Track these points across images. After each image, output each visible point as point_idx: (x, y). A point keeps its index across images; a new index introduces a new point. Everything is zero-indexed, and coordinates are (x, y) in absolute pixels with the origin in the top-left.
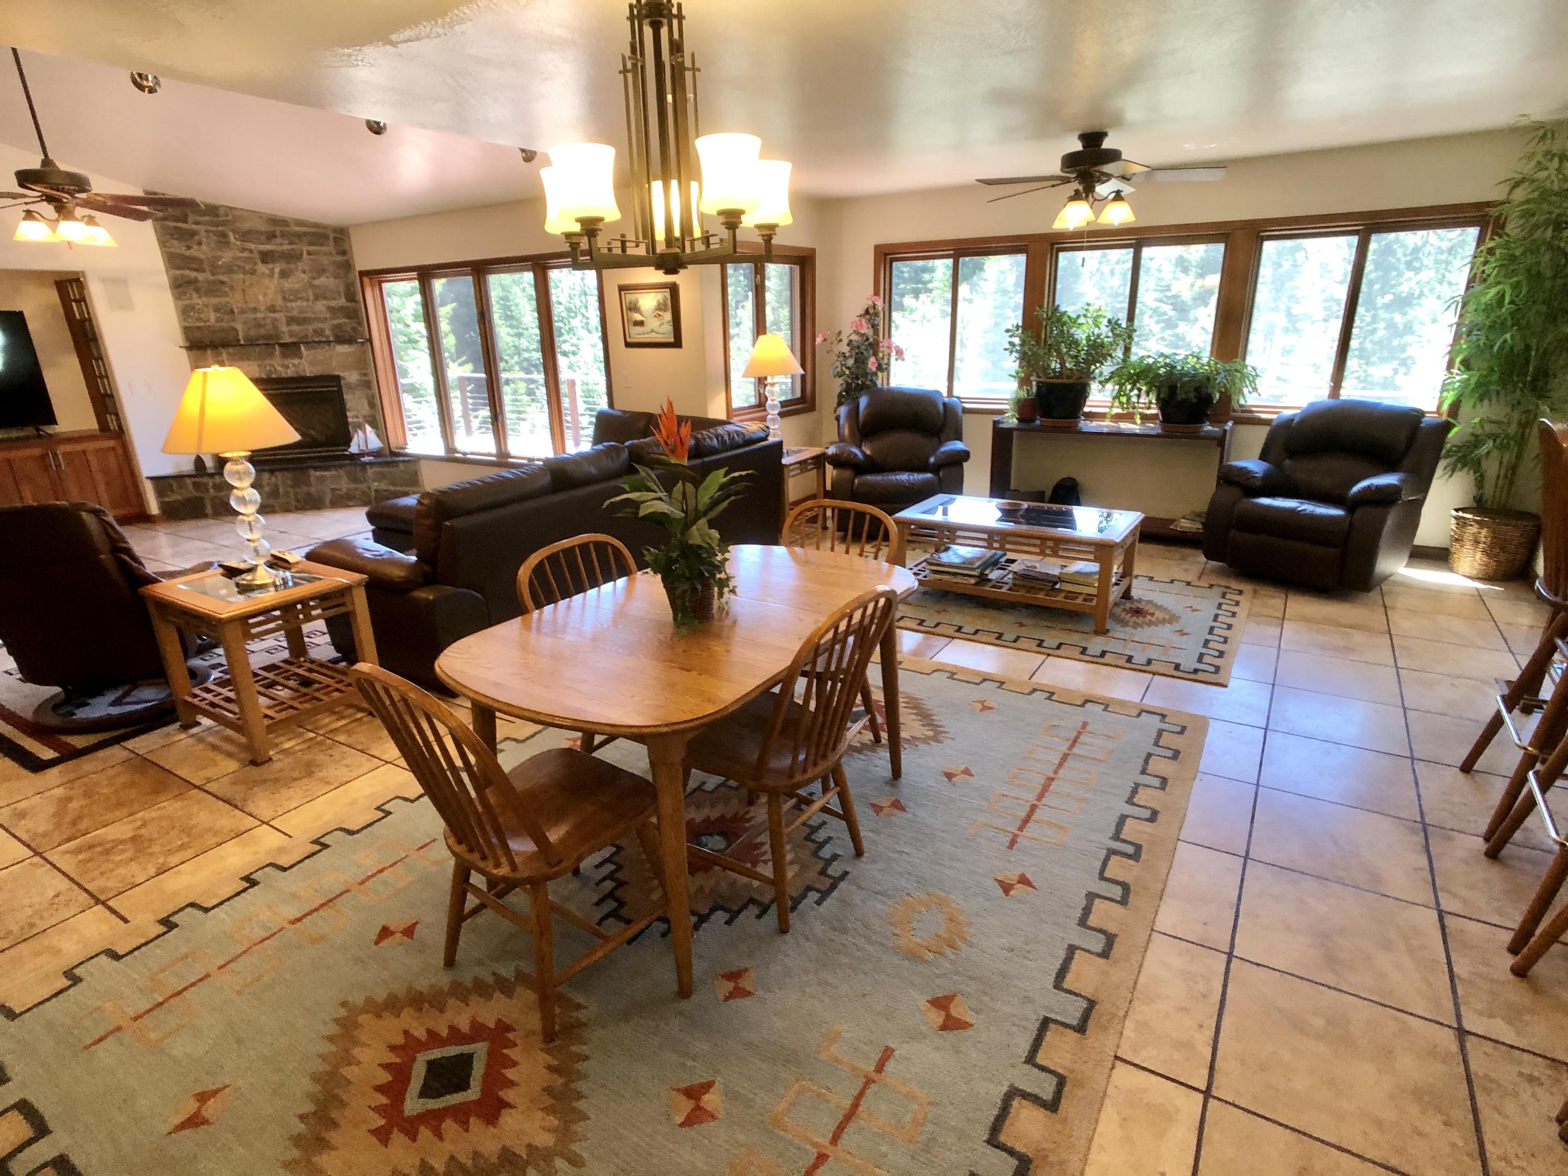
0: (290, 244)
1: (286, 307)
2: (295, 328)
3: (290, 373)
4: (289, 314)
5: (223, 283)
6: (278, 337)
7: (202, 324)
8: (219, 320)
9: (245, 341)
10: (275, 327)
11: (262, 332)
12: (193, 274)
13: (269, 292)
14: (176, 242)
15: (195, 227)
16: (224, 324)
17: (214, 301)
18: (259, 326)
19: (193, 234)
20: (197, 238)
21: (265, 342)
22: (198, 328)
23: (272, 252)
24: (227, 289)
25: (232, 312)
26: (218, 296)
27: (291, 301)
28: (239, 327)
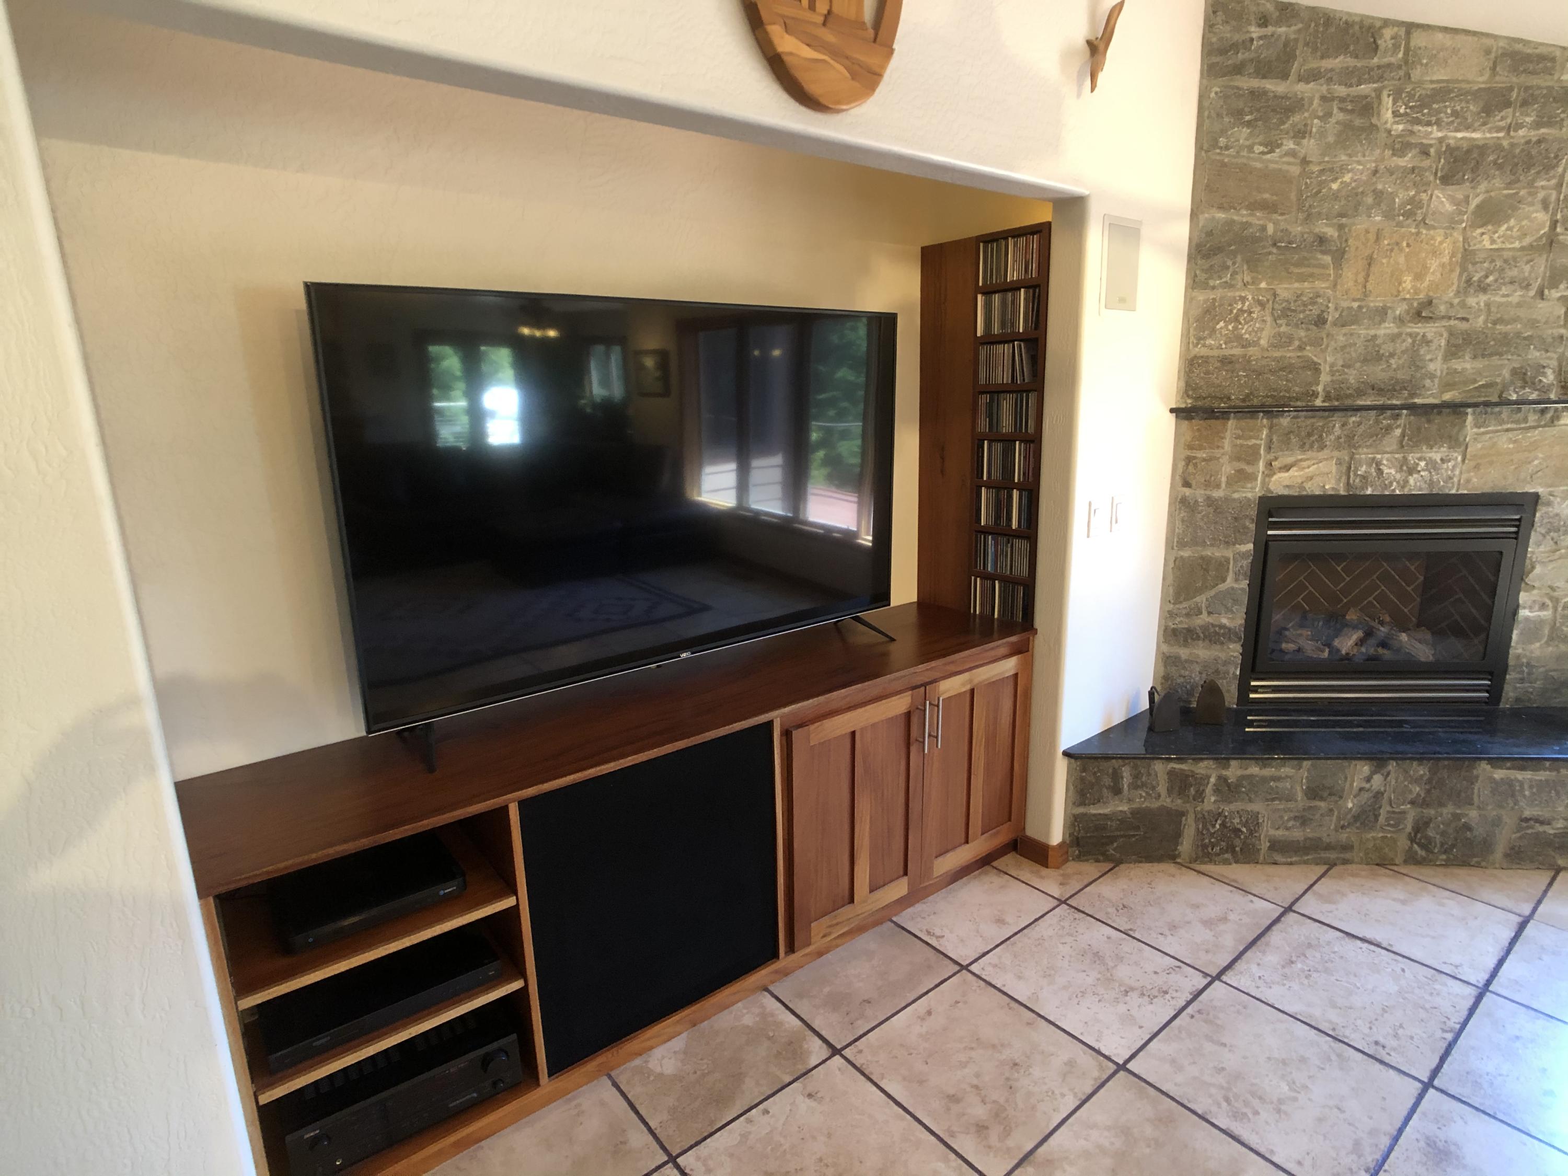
0: (1538, 125)
1: (1463, 305)
2: (1466, 364)
3: (1416, 485)
4: (1464, 326)
5: (1322, 240)
6: (1413, 387)
7: (1237, 351)
8: (1282, 341)
9: (1327, 397)
10: (1415, 362)
11: (1378, 373)
12: (1257, 219)
13: (1434, 265)
14: (1246, 131)
15: (1301, 87)
16: (1290, 354)
17: (1285, 290)
18: (1374, 356)
19: (1293, 105)
20: (1296, 118)
21: (1380, 401)
22: (1226, 361)
23: (1482, 149)
24: (1328, 259)
25: (1320, 321)
26: (1302, 278)
27: (1483, 288)
28: (1328, 360)
